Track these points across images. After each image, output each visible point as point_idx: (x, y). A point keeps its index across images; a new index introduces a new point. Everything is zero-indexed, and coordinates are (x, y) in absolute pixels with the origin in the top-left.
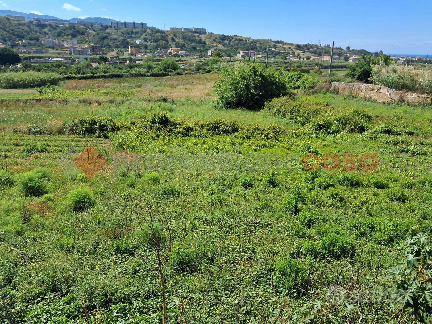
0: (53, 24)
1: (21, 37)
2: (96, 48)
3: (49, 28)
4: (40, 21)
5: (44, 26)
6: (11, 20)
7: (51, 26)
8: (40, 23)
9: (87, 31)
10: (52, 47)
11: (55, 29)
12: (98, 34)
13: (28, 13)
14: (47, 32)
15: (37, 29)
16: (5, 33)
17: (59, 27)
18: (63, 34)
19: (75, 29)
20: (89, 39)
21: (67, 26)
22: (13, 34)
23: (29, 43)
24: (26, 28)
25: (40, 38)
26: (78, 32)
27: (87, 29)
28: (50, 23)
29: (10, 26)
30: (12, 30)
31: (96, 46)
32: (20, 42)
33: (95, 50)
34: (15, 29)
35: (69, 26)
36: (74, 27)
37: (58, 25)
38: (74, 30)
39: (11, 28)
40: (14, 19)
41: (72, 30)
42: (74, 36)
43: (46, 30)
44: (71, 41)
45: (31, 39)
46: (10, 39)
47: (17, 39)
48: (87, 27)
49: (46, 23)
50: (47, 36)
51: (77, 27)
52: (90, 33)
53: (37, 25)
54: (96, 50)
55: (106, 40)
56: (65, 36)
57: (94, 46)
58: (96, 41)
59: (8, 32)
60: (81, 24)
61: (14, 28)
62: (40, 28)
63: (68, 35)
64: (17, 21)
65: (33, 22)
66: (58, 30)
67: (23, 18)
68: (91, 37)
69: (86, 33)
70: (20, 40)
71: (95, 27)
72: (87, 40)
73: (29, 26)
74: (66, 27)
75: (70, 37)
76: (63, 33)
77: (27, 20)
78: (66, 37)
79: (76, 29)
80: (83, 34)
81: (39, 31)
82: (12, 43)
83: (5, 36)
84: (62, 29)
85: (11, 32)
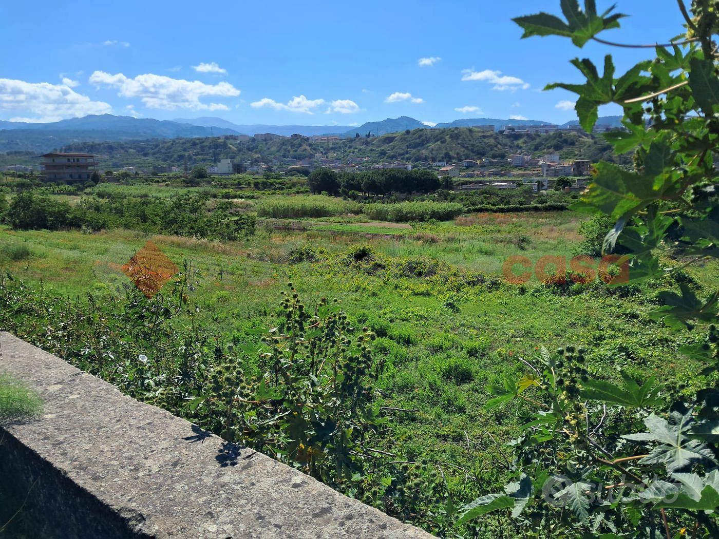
0: (532, 133)
1: (481, 154)
2: (583, 166)
3: (525, 138)
4: (513, 130)
5: (517, 137)
6: (475, 132)
7: (528, 135)
8: (513, 133)
9: (580, 139)
10: (519, 166)
11: (533, 139)
12: (595, 143)
13: (506, 119)
14: (522, 145)
15: (507, 141)
16: (463, 149)
17: (539, 136)
18: (543, 147)
19: (561, 137)
20: (580, 151)
21: (551, 133)
22: (472, 151)
23: (490, 162)
24: (492, 141)
25: (506, 154)
26: (566, 141)
27: (580, 137)
28: (528, 131)
29: (470, 141)
30: (473, 145)
31: (583, 162)
32: (478, 162)
33: (580, 169)
34: (477, 143)
35: (554, 134)
36: (560, 135)
37: (539, 133)
38: (559, 139)
39: (472, 142)
40: (479, 130)
41: (557, 139)
42: (557, 148)
43: (520, 142)
44: (549, 156)
45: (494, 157)
46: (467, 157)
47: (475, 157)
48: (581, 133)
49: (523, 132)
50: (519, 151)
51: (565, 134)
52: (584, 142)
53: (508, 136)
54: (583, 167)
55: (608, 151)
56: (544, 149)
57: (579, 162)
58: (590, 154)
59: (467, 148)
60: (574, 130)
61: (475, 143)
62: (512, 139)
63: (549, 148)
64: (483, 132)
65: (504, 131)
66: (538, 140)
67: (492, 127)
68: (585, 147)
69: (577, 143)
70: (480, 159)
71: (596, 132)
72: (576, 152)
73: (496, 138)
74: (549, 135)
75: (551, 150)
76: (543, 144)
77: (496, 130)
78: (545, 151)
79: (563, 138)
80: (573, 144)
81: (509, 144)
82: (468, 162)
83: (462, 154)
84: (543, 139)
85: (470, 148)
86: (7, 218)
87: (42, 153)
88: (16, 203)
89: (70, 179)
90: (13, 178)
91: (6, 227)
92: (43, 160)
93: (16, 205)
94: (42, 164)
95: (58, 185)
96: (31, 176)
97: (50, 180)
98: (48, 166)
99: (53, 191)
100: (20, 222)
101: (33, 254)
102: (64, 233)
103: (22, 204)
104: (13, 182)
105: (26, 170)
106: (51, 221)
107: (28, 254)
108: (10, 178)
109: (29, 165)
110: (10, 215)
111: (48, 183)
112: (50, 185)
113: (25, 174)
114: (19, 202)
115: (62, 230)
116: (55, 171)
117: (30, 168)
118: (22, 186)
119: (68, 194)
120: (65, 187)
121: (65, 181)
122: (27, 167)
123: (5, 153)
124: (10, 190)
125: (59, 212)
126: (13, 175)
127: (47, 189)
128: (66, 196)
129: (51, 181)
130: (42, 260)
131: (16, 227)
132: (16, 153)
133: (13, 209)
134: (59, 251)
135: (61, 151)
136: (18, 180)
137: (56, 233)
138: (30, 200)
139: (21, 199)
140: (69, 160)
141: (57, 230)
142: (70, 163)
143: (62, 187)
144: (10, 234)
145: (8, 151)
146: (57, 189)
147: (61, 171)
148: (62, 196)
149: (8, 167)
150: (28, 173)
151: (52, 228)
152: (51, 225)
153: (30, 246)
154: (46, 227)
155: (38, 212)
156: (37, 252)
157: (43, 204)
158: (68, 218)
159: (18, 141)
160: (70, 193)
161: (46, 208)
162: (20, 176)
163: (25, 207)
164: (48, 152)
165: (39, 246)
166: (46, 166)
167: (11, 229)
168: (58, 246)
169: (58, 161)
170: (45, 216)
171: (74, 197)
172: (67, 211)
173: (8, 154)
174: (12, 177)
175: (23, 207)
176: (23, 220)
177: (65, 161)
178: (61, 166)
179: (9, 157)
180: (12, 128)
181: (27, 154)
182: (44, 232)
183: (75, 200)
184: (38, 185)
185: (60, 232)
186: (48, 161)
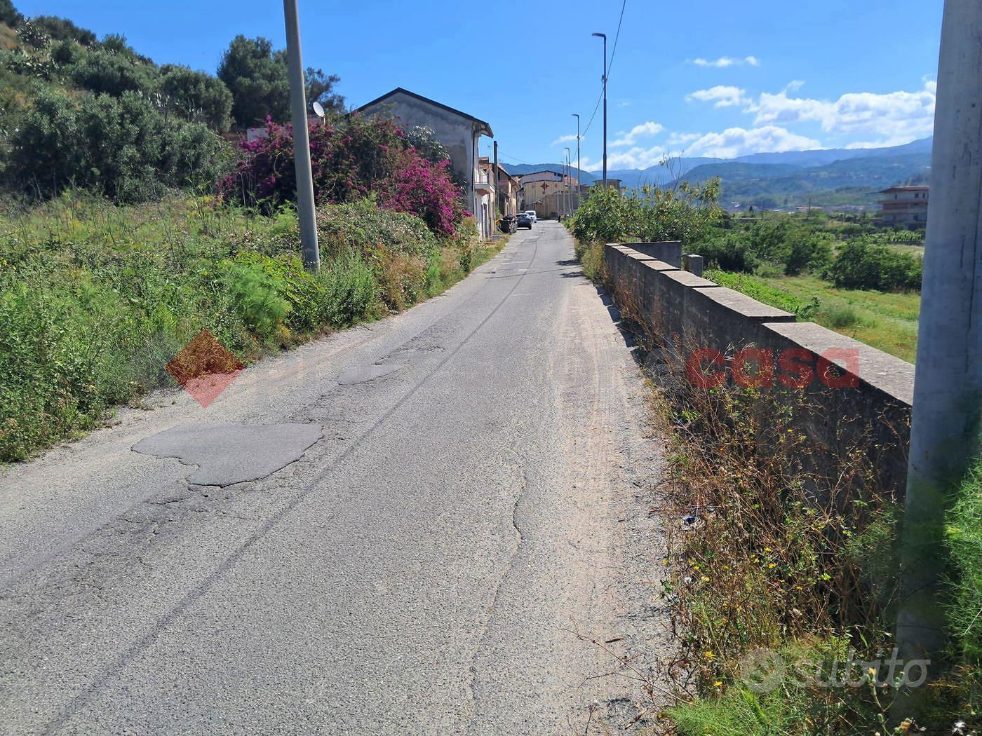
86: (829, 273)
87: (880, 188)
88: (844, 254)
89: (914, 222)
90: (840, 222)
91: (828, 284)
92: (883, 197)
93: (843, 258)
94: (879, 202)
95: (896, 230)
96: (863, 220)
97: (887, 224)
98: (887, 206)
99: (889, 239)
100: (845, 279)
101: (860, 321)
102: (899, 297)
103: (852, 256)
104: (840, 226)
105: (856, 210)
106: (886, 278)
107: (853, 321)
108: (837, 222)
109: (860, 205)
110: (835, 269)
111: (884, 228)
112: (885, 231)
113: (856, 217)
114: (849, 252)
115: (898, 293)
116: (895, 211)
117: (861, 208)
118: (849, 232)
119: (907, 243)
120: (905, 233)
121: (906, 224)
122: (857, 207)
123: (833, 190)
124: (834, 237)
125: (897, 267)
126: (840, 218)
127: (880, 237)
128: (904, 246)
129: (887, 226)
130: (869, 331)
131: (839, 285)
132: (847, 189)
133: (840, 261)
134: (892, 320)
135: (906, 183)
136: (845, 224)
137: (888, 296)
138: (862, 251)
139: (852, 250)
140: (917, 196)
141: (890, 292)
142: (917, 200)
143: (903, 233)
144: (831, 293)
145: (838, 187)
146: (894, 237)
147: (904, 211)
148: (898, 245)
149: (835, 208)
150: (859, 215)
151: (885, 288)
152: (884, 285)
153: (857, 311)
154: (877, 287)
155: (870, 265)
156: (865, 319)
157: (878, 257)
158: (907, 277)
159: (852, 173)
160: (911, 242)
161: (881, 262)
162: (848, 220)
163: (854, 259)
164: (888, 187)
165: (867, 311)
166: (884, 205)
167: (833, 287)
168: (890, 314)
169: (901, 196)
170: (878, 273)
171: (916, 247)
172: (908, 267)
173: (837, 191)
174: (839, 220)
175: (852, 260)
176: (850, 276)
177: (911, 196)
178: (904, 205)
179: (837, 195)
180: (847, 157)
181: (860, 190)
182: (873, 293)
183: (917, 252)
184: (870, 231)
185: (895, 295)
186: (890, 197)
